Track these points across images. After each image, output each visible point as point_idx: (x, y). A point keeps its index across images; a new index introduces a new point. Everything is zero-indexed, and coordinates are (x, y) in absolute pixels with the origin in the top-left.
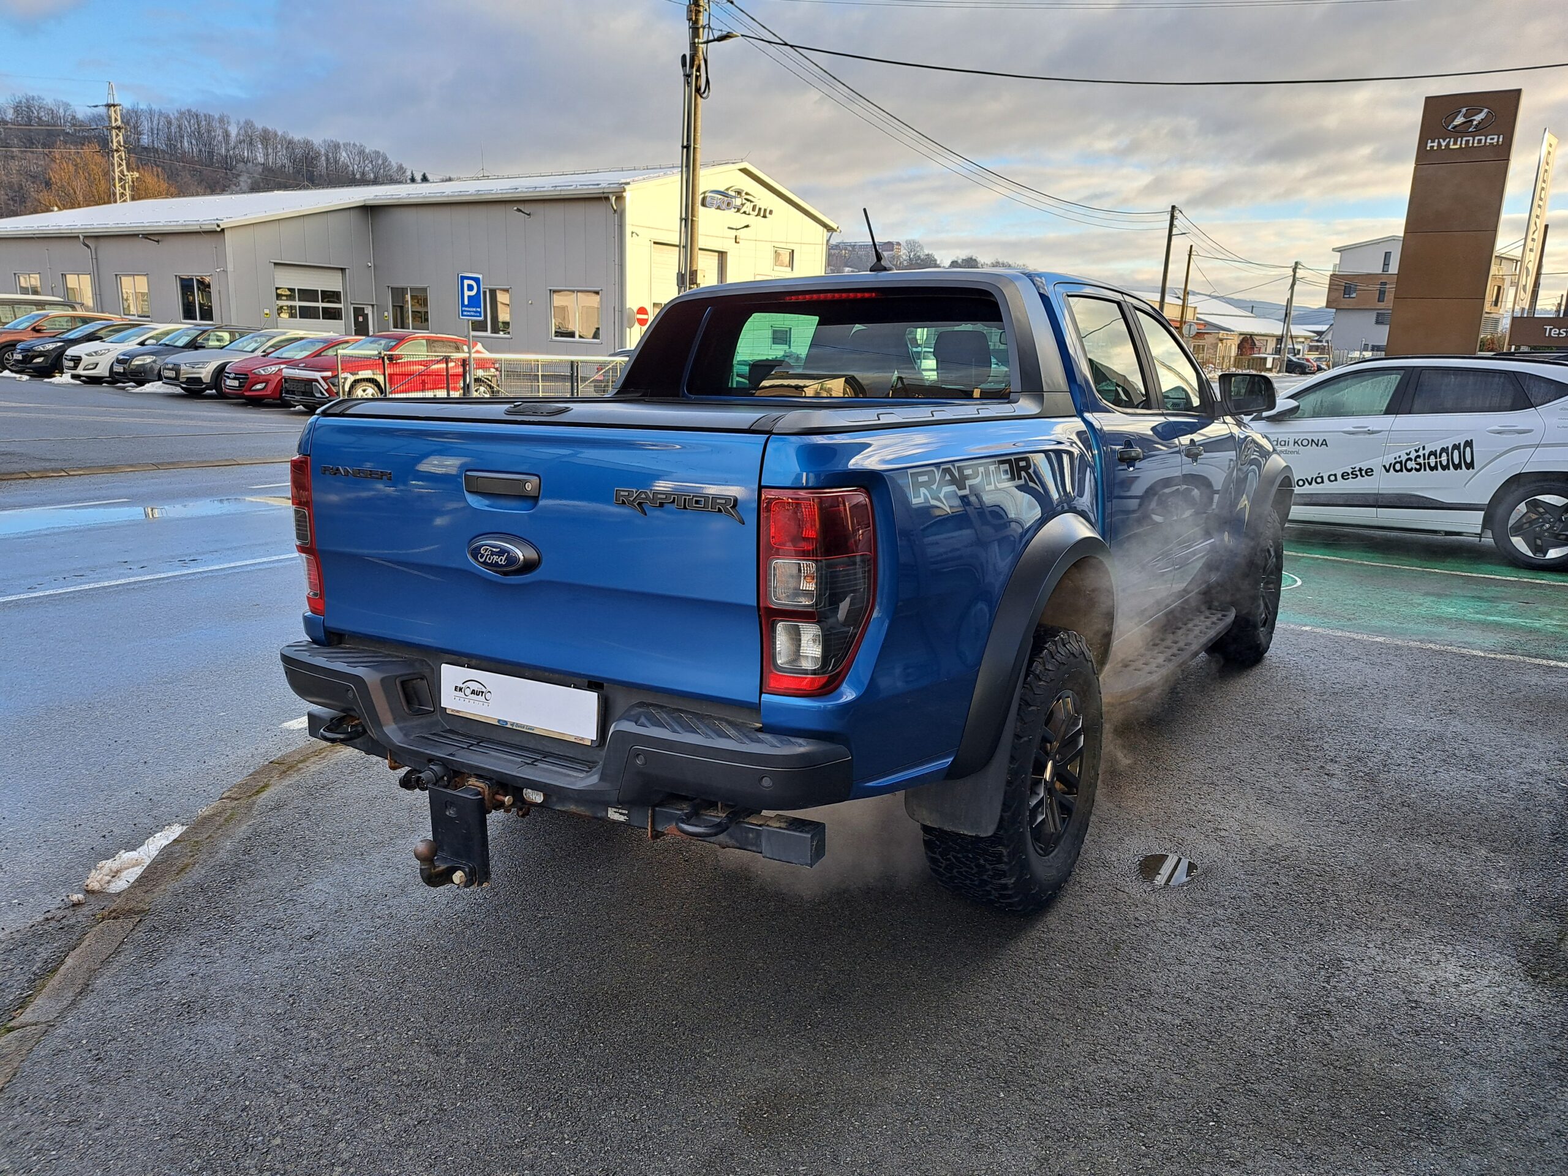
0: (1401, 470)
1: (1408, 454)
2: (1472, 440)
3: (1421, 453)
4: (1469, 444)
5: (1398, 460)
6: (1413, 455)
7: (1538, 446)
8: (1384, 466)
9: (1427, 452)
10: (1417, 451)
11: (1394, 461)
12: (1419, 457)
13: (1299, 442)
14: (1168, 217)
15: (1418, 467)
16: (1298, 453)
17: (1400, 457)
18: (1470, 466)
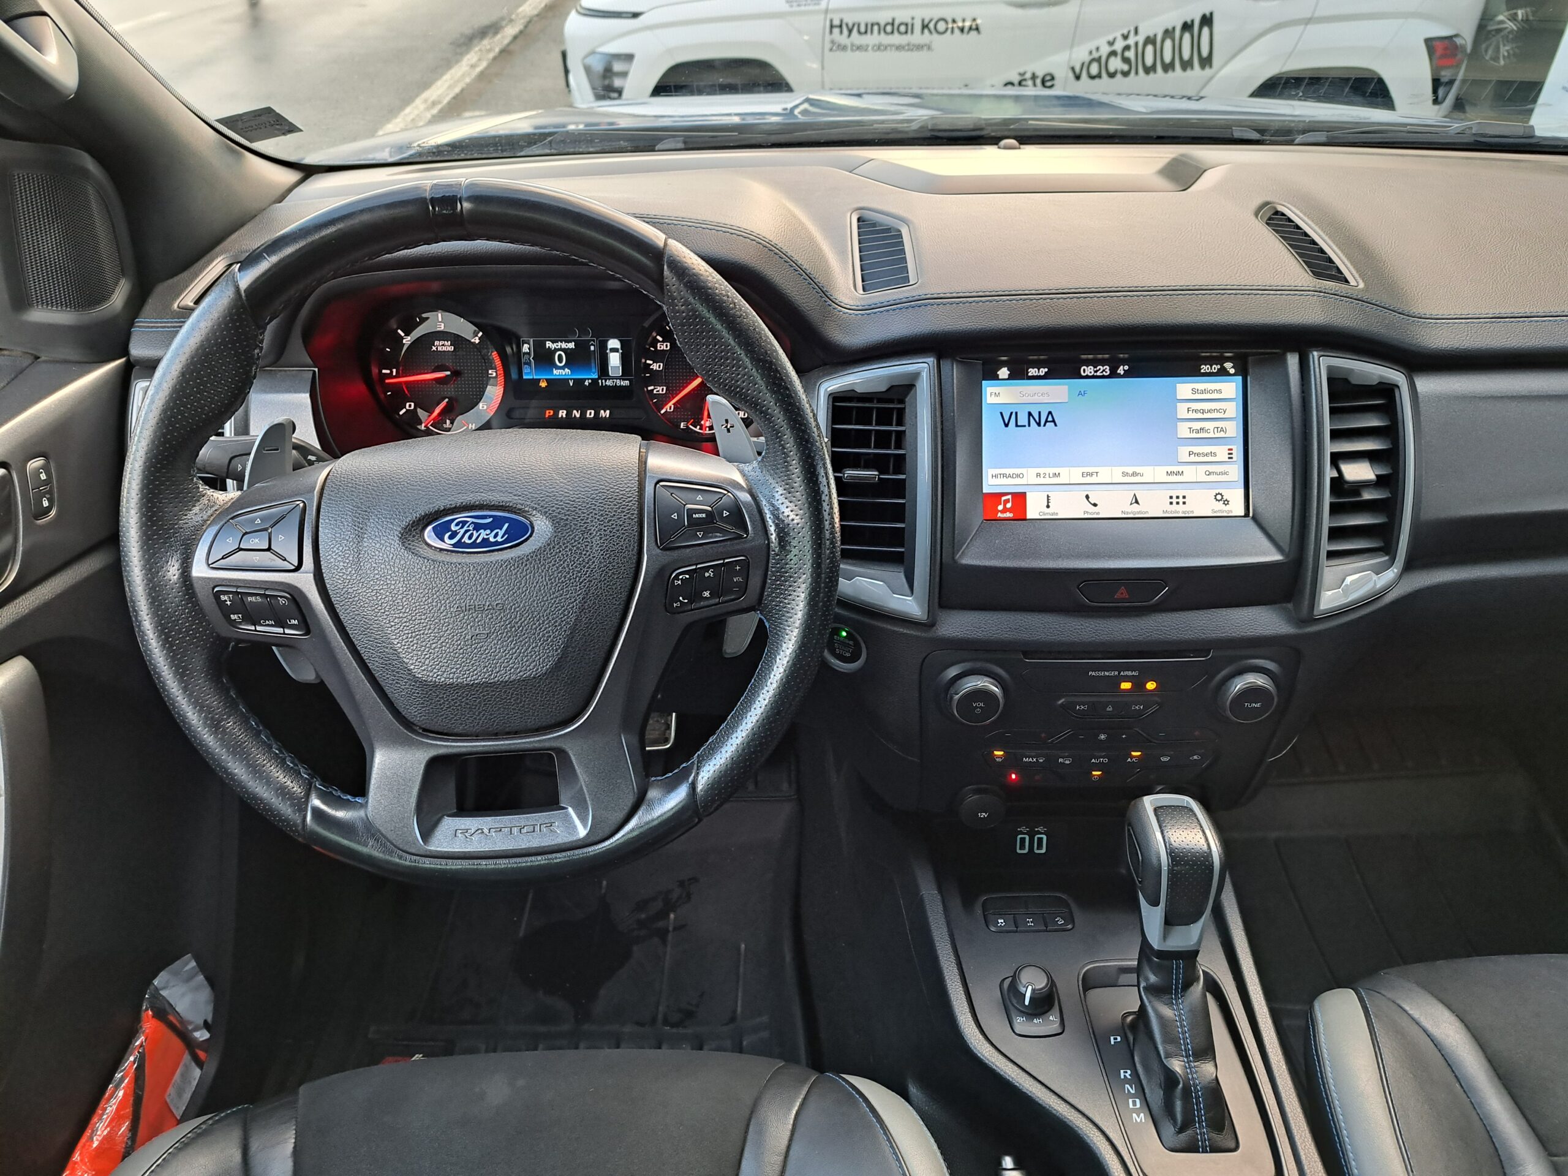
0: (1099, 76)
1: (1111, 43)
2: (1211, 14)
3: (1131, 41)
4: (1207, 20)
5: (1095, 55)
6: (1119, 46)
7: (1308, 21)
8: (1073, 69)
9: (1141, 39)
10: (1125, 37)
11: (1087, 59)
12: (1127, 48)
13: (931, 26)
15: (1126, 68)
16: (929, 48)
17: (1098, 49)
18: (1206, 62)
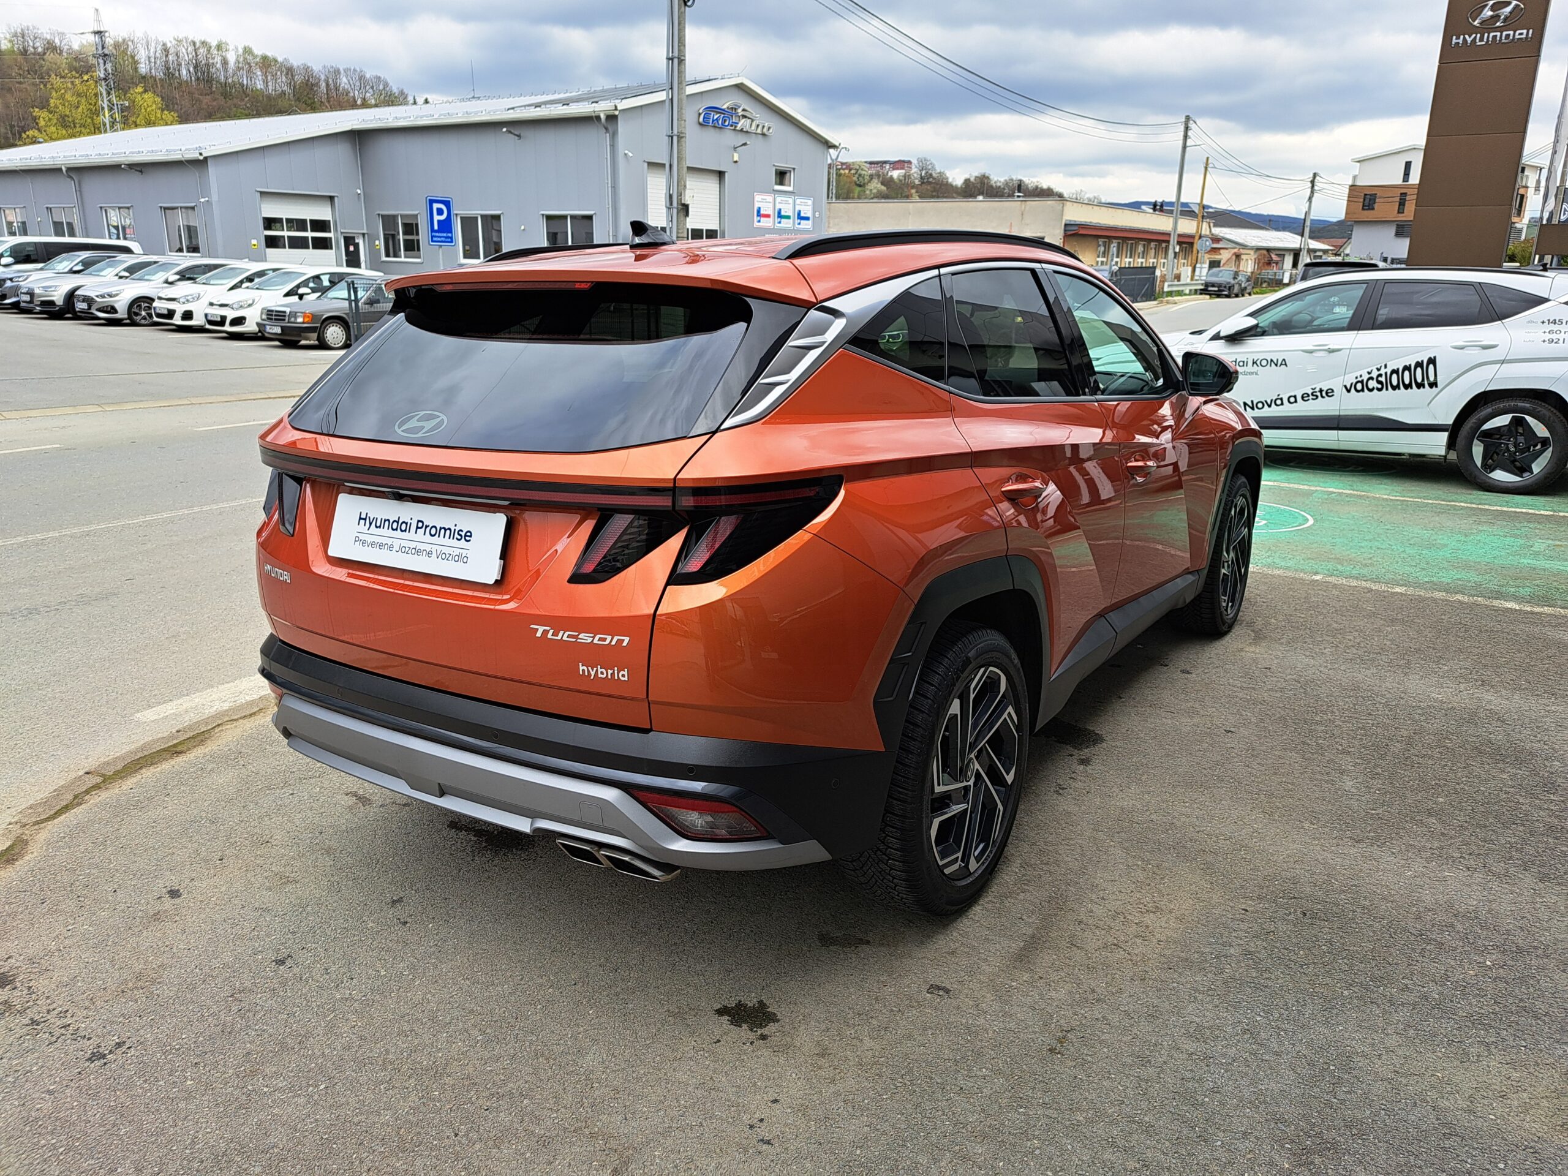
0: (1362, 390)
1: (1369, 373)
2: (1435, 357)
3: (1383, 371)
4: (1432, 361)
5: (1360, 379)
6: (1375, 374)
7: (1503, 362)
8: (1345, 387)
9: (1389, 371)
10: (1378, 370)
11: (1355, 381)
12: (1380, 375)
13: (1258, 362)
14: (1182, 128)
15: (1380, 386)
16: (1256, 374)
17: (1361, 376)
18: (1433, 385)
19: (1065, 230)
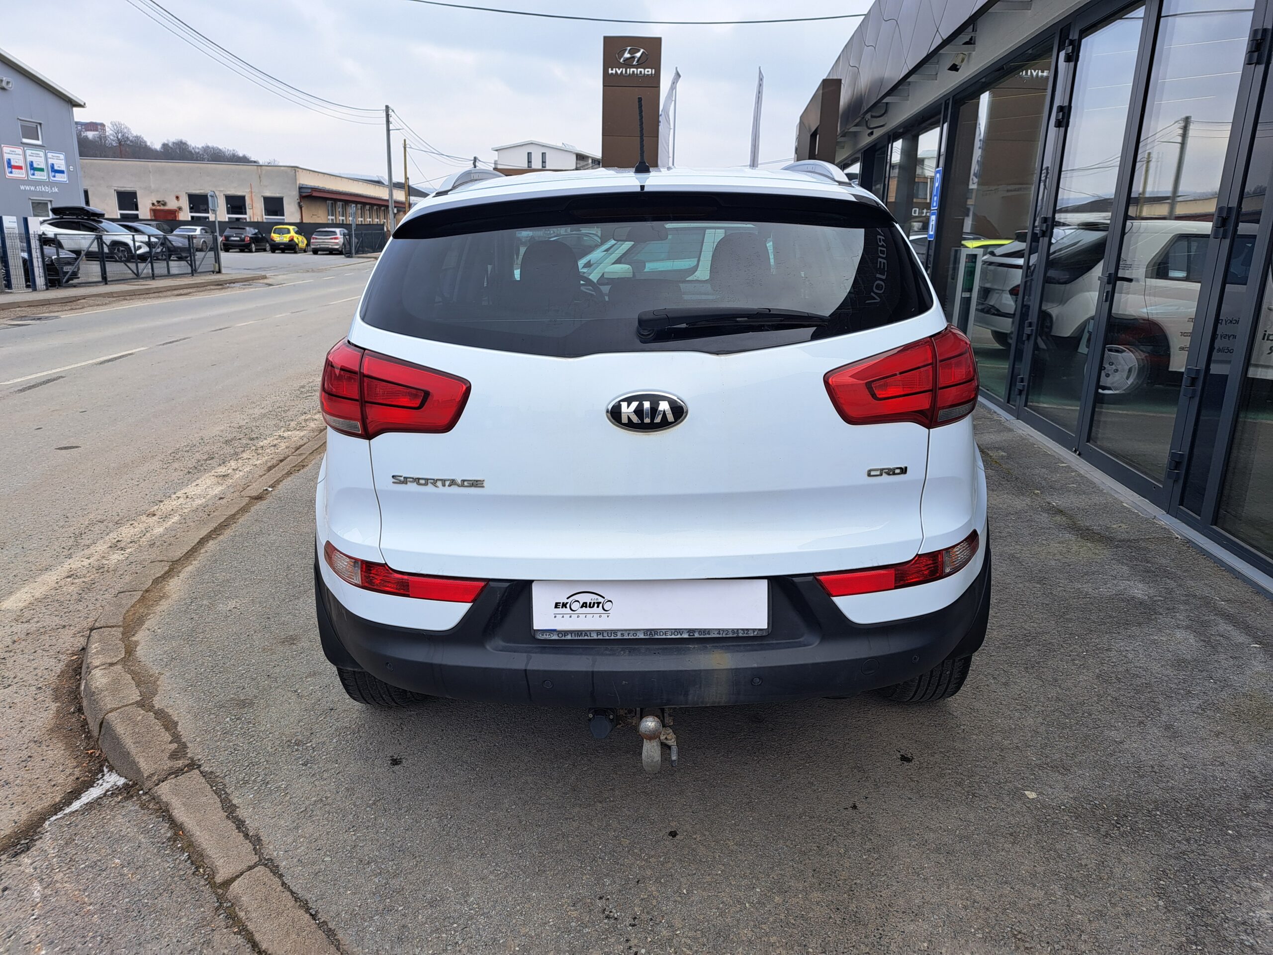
14: (384, 115)
19: (300, 192)
